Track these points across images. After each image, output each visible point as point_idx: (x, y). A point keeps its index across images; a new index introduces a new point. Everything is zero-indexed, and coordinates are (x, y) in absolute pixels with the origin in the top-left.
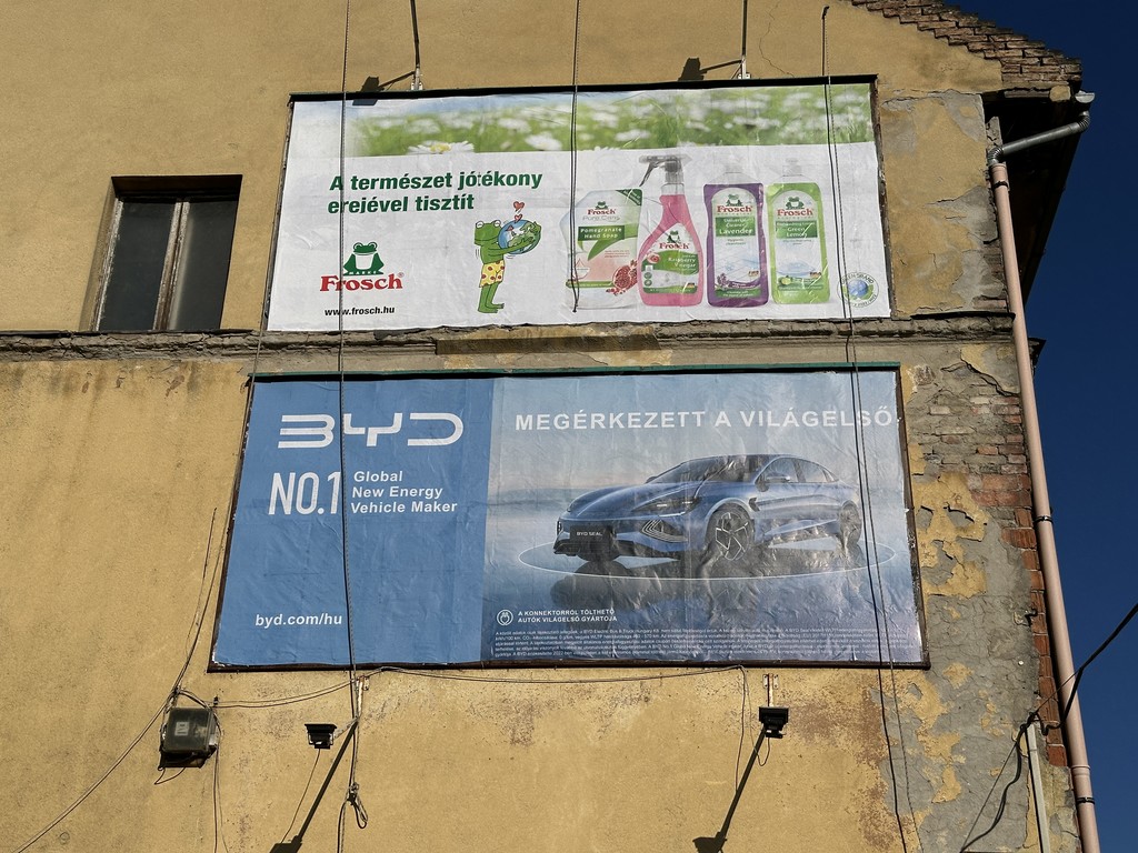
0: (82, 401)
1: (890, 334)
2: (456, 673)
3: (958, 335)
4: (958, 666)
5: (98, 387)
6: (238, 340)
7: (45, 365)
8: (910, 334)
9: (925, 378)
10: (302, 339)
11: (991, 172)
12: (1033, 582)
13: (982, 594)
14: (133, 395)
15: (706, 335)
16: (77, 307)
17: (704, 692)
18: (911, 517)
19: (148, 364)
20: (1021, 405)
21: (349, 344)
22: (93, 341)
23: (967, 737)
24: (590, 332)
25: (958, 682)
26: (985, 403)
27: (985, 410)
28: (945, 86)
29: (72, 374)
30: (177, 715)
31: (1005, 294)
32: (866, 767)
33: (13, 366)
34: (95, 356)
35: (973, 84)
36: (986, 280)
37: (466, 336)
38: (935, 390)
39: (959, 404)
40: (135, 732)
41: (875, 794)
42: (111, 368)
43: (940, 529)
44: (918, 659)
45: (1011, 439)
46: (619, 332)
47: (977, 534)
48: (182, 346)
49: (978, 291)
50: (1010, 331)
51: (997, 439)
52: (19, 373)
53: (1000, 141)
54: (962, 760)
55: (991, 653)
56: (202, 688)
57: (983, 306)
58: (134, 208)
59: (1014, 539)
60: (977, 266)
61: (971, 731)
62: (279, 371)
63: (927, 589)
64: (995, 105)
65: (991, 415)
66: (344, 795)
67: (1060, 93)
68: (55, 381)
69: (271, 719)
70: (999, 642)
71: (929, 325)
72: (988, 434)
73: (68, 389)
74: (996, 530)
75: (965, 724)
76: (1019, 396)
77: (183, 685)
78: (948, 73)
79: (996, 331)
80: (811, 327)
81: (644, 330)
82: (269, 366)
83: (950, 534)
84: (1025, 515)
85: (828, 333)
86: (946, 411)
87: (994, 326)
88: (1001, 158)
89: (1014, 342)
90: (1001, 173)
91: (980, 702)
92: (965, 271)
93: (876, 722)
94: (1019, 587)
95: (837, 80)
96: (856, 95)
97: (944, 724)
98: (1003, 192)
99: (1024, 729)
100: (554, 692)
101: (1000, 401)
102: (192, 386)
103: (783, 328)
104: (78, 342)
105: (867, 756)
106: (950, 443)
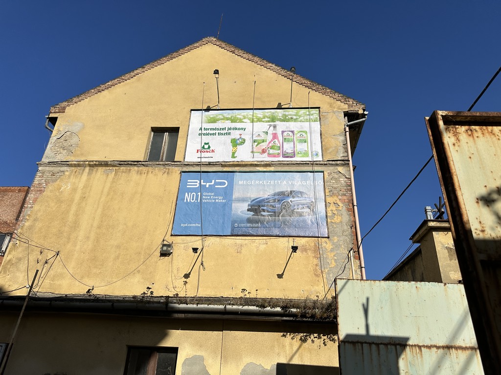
0: (144, 176)
1: (322, 164)
2: (225, 237)
3: (337, 165)
4: (336, 238)
5: (147, 173)
6: (178, 163)
7: (136, 168)
8: (326, 164)
9: (330, 174)
10: (193, 163)
11: (345, 129)
12: (352, 219)
13: (341, 222)
14: (155, 175)
15: (281, 164)
16: (143, 155)
17: (279, 242)
18: (326, 204)
19: (158, 168)
20: (350, 180)
21: (203, 164)
22: (146, 163)
23: (337, 253)
24: (256, 163)
25: (335, 241)
26: (343, 180)
27: (343, 181)
28: (335, 110)
29: (142, 170)
30: (164, 245)
31: (348, 156)
32: (315, 259)
33: (129, 168)
34: (147, 166)
35: (341, 109)
36: (343, 153)
37: (229, 163)
38: (332, 177)
39: (337, 180)
40: (154, 249)
41: (316, 265)
42: (150, 169)
43: (332, 207)
44: (327, 236)
45: (348, 188)
46: (262, 163)
47: (341, 209)
48: (166, 164)
49: (342, 155)
50: (348, 164)
51: (345, 188)
52: (130, 170)
53: (347, 122)
54: (336, 258)
55: (343, 235)
56: (169, 239)
57: (343, 158)
58: (156, 134)
59: (348, 210)
60: (341, 150)
61: (338, 252)
62: (187, 170)
63: (329, 220)
64: (346, 114)
65: (344, 183)
66: (200, 263)
67: (361, 112)
68: (138, 172)
69: (184, 247)
70: (345, 232)
71: (331, 162)
73: (141, 173)
74: (344, 208)
75: (337, 250)
76: (350, 178)
77: (165, 238)
78: (336, 107)
79: (346, 164)
80: (305, 163)
81: (268, 163)
82: (185, 169)
83: (334, 209)
84: (351, 205)
85: (308, 164)
86: (334, 181)
87: (345, 162)
88: (347, 126)
89: (349, 167)
90: (347, 129)
91: (340, 245)
92: (339, 151)
93: (317, 249)
94: (349, 220)
95: (311, 108)
96: (316, 111)
97: (332, 250)
98: (348, 134)
99: (350, 252)
100: (247, 241)
101: (346, 180)
102: (168, 173)
103: (298, 163)
104: (143, 163)
105: (315, 257)
106: (335, 188)
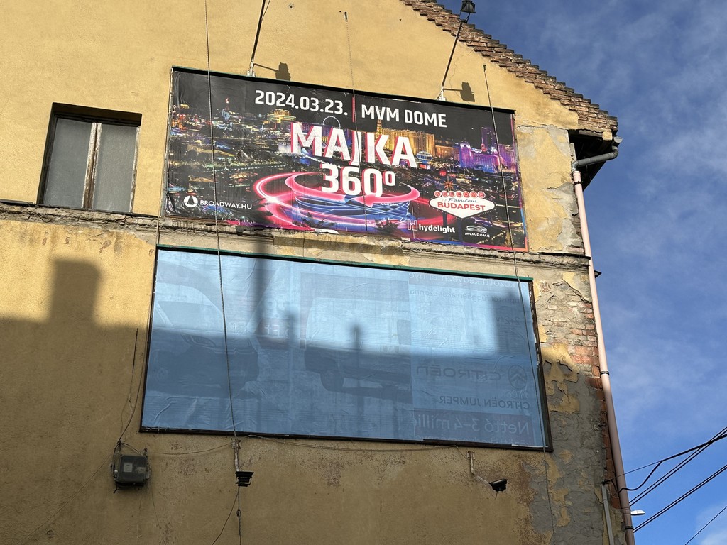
0: (42, 249)
1: (527, 261)
3: (562, 266)
4: (567, 452)
7: (13, 222)
8: (538, 262)
9: (545, 288)
10: (189, 226)
11: (572, 175)
12: (602, 408)
13: (577, 412)
14: (78, 249)
17: (435, 460)
18: (541, 367)
19: (87, 230)
20: (592, 308)
22: (50, 211)
23: (572, 491)
24: (365, 241)
25: (567, 460)
26: (575, 306)
27: (575, 310)
28: (549, 122)
29: (34, 232)
30: (126, 459)
31: (582, 246)
32: (522, 506)
34: (51, 221)
35: (564, 123)
36: (573, 237)
37: (291, 236)
38: (550, 296)
39: (562, 304)
41: (526, 521)
42: (61, 230)
43: (555, 375)
44: (544, 446)
45: (589, 327)
46: (381, 243)
47: (575, 379)
48: (110, 221)
49: (570, 241)
50: (587, 266)
51: (582, 326)
53: (575, 158)
54: (570, 503)
55: (582, 444)
56: (137, 444)
57: (572, 250)
59: (592, 383)
60: (570, 229)
61: (574, 488)
62: (174, 244)
63: (550, 408)
64: (574, 136)
65: (578, 313)
67: (607, 136)
68: (23, 235)
69: (181, 463)
70: (586, 440)
71: (548, 258)
72: (577, 323)
73: (32, 241)
74: (583, 377)
75: (571, 484)
76: (591, 303)
77: (122, 440)
78: (550, 115)
79: (580, 266)
80: (486, 253)
81: (396, 244)
82: (167, 240)
83: (560, 378)
84: (596, 371)
85: (496, 257)
86: (555, 308)
87: (579, 262)
88: (579, 168)
89: (588, 273)
90: (578, 176)
91: (578, 472)
92: (564, 230)
94: (595, 409)
97: (560, 483)
98: (579, 187)
99: (600, 489)
100: (352, 456)
101: (582, 305)
102: (117, 248)
104: (39, 210)
105: (522, 500)
106: (558, 325)
